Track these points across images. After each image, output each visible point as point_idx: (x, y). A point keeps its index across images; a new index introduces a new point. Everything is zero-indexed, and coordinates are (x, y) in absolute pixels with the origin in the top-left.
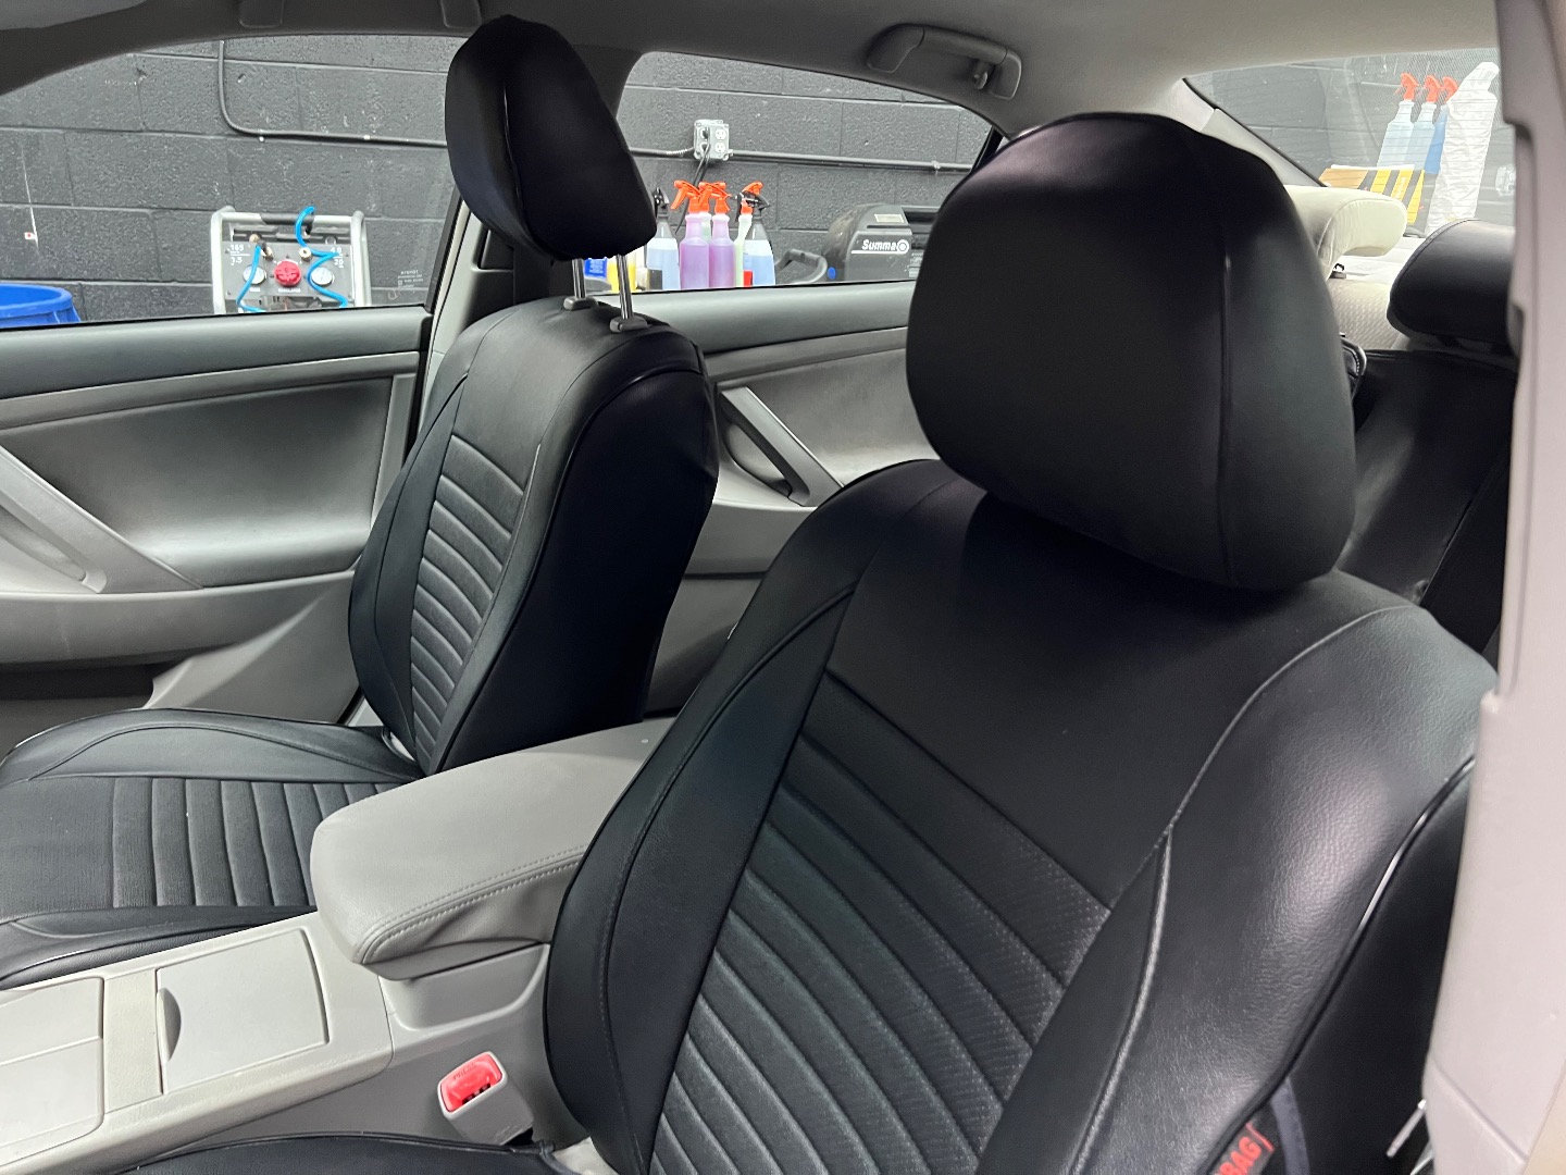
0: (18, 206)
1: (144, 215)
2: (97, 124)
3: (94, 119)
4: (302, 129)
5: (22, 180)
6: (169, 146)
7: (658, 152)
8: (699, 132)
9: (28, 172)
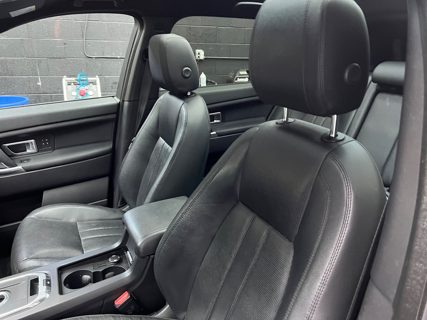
0: (36, 77)
2: (55, 57)
3: (54, 55)
4: (103, 56)
5: (37, 70)
6: (72, 61)
9: (38, 68)
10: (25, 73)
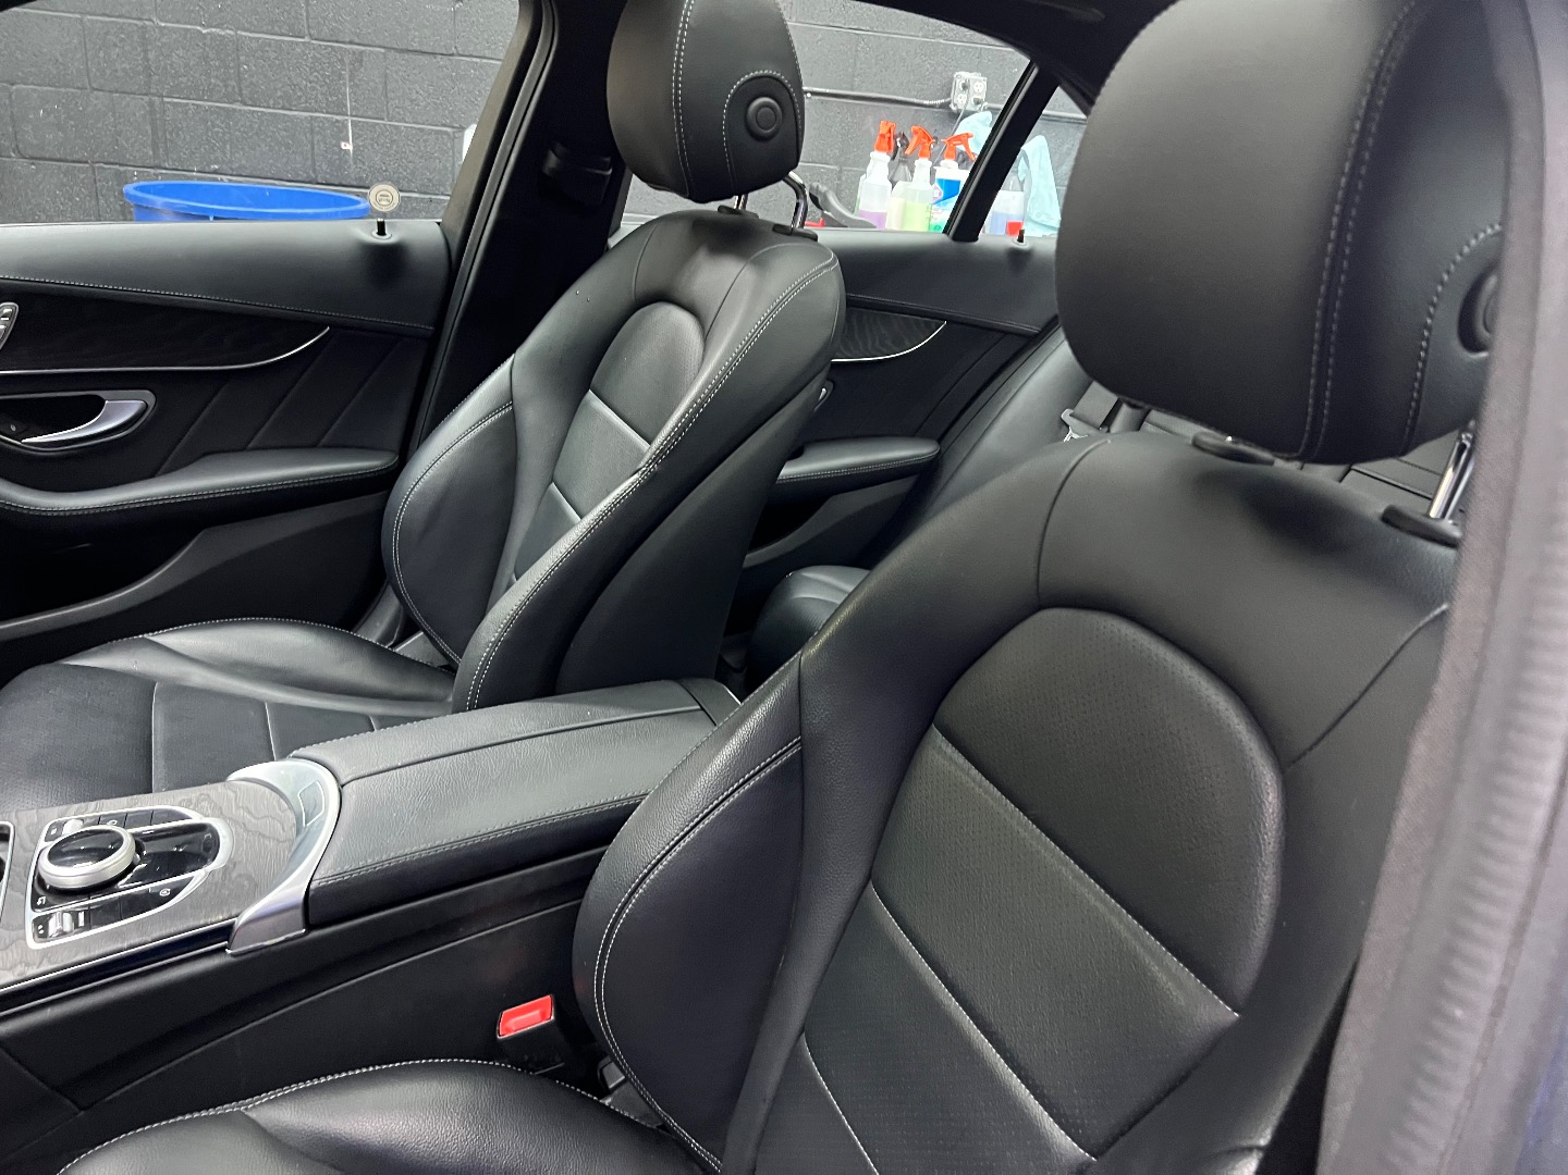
0: (338, 118)
1: (446, 133)
2: (416, 46)
3: (412, 41)
5: (345, 93)
6: (475, 70)
7: (916, 101)
8: (959, 84)
9: (350, 87)
10: (300, 97)
